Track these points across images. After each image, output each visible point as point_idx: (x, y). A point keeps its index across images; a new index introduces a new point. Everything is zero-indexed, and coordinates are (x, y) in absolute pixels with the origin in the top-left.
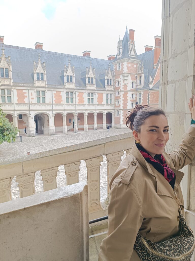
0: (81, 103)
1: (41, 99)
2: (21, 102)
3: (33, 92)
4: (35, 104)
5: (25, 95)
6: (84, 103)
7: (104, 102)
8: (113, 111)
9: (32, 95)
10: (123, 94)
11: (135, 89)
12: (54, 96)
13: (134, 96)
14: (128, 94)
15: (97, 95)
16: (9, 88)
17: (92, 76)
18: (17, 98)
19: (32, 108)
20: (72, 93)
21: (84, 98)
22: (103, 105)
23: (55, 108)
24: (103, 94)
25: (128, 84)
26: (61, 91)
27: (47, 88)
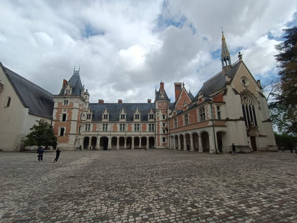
0: (130, 131)
1: (105, 129)
2: (94, 131)
3: (101, 125)
4: (101, 131)
5: (97, 127)
6: (132, 131)
7: (148, 129)
8: (154, 136)
9: (100, 127)
10: (157, 124)
11: (166, 119)
12: (112, 127)
13: (166, 125)
14: (159, 123)
15: (142, 125)
16: (89, 123)
17: (138, 114)
18: (92, 128)
19: (99, 133)
20: (124, 125)
21: (132, 127)
22: (146, 132)
23: (112, 133)
24: (147, 125)
25: (159, 116)
26: (117, 124)
27: (109, 122)
